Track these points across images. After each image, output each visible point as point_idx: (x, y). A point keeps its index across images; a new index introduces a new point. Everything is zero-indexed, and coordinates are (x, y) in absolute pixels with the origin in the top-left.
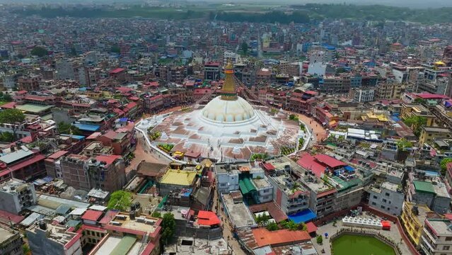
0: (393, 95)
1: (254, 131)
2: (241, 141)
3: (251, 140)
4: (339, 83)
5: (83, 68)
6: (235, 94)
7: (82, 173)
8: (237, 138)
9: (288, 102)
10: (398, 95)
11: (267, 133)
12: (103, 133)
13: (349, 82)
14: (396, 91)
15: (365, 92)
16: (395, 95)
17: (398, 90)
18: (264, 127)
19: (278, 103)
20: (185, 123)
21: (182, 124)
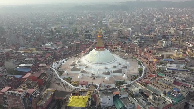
0: (180, 43)
1: (115, 67)
2: (108, 73)
3: (115, 72)
4: (151, 38)
5: (22, 37)
6: (103, 48)
7: (19, 101)
8: (107, 71)
9: (129, 49)
10: (182, 43)
11: (122, 67)
12: (32, 74)
13: (156, 37)
14: (181, 41)
15: (166, 42)
16: (181, 43)
17: (182, 40)
18: (120, 64)
19: (123, 50)
20: (78, 64)
21: (76, 65)
